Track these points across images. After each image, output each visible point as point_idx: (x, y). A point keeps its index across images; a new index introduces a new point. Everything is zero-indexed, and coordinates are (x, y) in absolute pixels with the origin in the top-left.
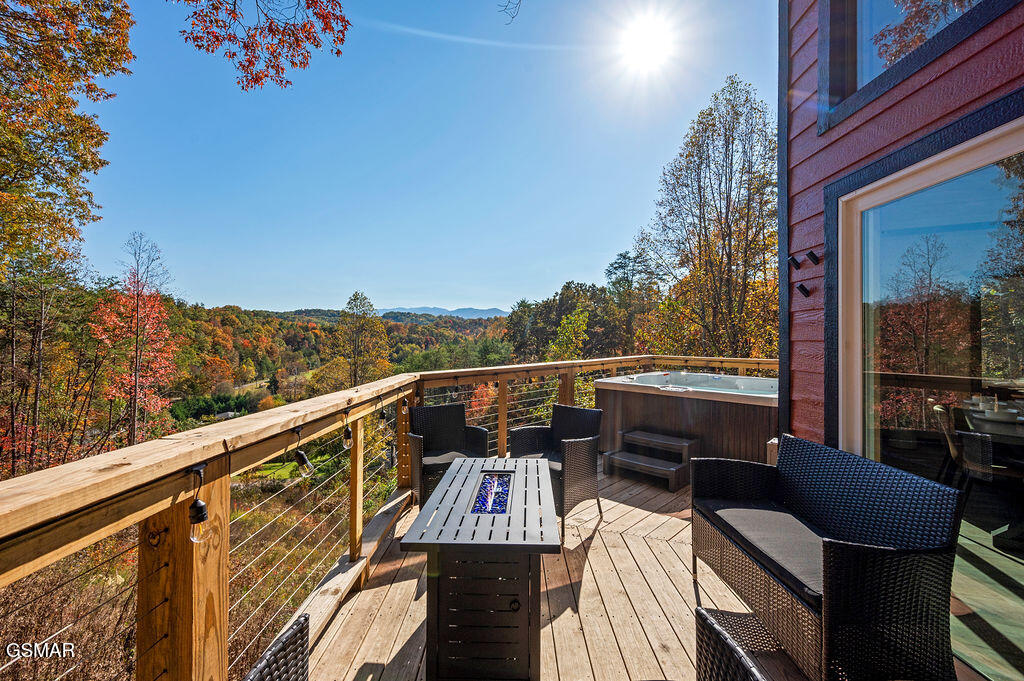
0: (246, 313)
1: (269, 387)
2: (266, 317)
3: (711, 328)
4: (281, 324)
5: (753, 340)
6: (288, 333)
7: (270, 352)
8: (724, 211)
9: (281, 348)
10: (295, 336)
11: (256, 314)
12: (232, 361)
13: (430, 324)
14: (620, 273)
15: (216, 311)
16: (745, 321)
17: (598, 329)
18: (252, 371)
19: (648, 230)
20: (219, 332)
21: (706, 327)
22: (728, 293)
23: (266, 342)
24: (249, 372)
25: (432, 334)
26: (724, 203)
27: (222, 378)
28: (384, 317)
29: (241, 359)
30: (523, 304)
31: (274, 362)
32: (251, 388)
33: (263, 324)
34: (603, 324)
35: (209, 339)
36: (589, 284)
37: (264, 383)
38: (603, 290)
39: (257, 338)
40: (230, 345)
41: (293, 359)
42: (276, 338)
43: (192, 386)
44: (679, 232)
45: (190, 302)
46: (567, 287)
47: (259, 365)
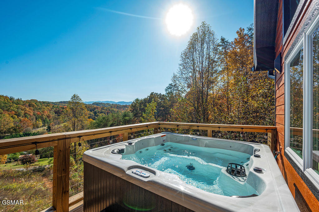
0: (40, 102)
1: (47, 129)
2: (47, 104)
3: (197, 108)
4: (53, 106)
5: (210, 112)
6: (56, 110)
7: (48, 117)
8: (201, 68)
9: (53, 115)
10: (59, 111)
11: (44, 102)
12: (32, 119)
13: (109, 107)
14: (169, 90)
15: (27, 101)
16: (207, 106)
17: (162, 109)
18: (41, 123)
19: (176, 74)
20: (27, 109)
21: (195, 108)
22: (202, 96)
23: (47, 113)
24: (40, 124)
25: (109, 110)
26: (201, 65)
27: (27, 126)
28: (93, 104)
29: (36, 119)
30: (137, 100)
31: (50, 120)
32: (40, 130)
33: (46, 106)
34: (163, 107)
35: (23, 112)
36: (159, 93)
37: (46, 128)
38: (163, 95)
39: (43, 112)
40: (32, 114)
41: (57, 119)
42: (51, 111)
43: (15, 130)
44: (186, 75)
45: (16, 98)
46: (152, 94)
47: (44, 121)
